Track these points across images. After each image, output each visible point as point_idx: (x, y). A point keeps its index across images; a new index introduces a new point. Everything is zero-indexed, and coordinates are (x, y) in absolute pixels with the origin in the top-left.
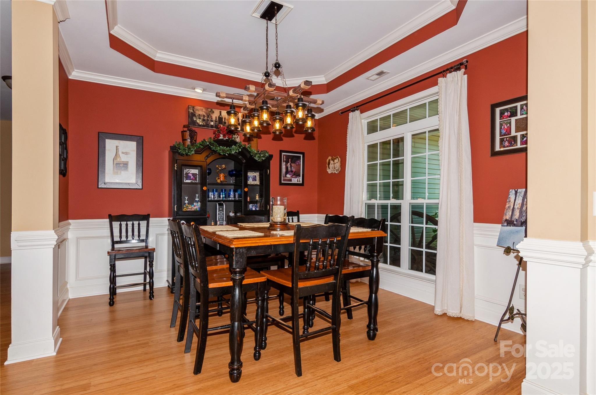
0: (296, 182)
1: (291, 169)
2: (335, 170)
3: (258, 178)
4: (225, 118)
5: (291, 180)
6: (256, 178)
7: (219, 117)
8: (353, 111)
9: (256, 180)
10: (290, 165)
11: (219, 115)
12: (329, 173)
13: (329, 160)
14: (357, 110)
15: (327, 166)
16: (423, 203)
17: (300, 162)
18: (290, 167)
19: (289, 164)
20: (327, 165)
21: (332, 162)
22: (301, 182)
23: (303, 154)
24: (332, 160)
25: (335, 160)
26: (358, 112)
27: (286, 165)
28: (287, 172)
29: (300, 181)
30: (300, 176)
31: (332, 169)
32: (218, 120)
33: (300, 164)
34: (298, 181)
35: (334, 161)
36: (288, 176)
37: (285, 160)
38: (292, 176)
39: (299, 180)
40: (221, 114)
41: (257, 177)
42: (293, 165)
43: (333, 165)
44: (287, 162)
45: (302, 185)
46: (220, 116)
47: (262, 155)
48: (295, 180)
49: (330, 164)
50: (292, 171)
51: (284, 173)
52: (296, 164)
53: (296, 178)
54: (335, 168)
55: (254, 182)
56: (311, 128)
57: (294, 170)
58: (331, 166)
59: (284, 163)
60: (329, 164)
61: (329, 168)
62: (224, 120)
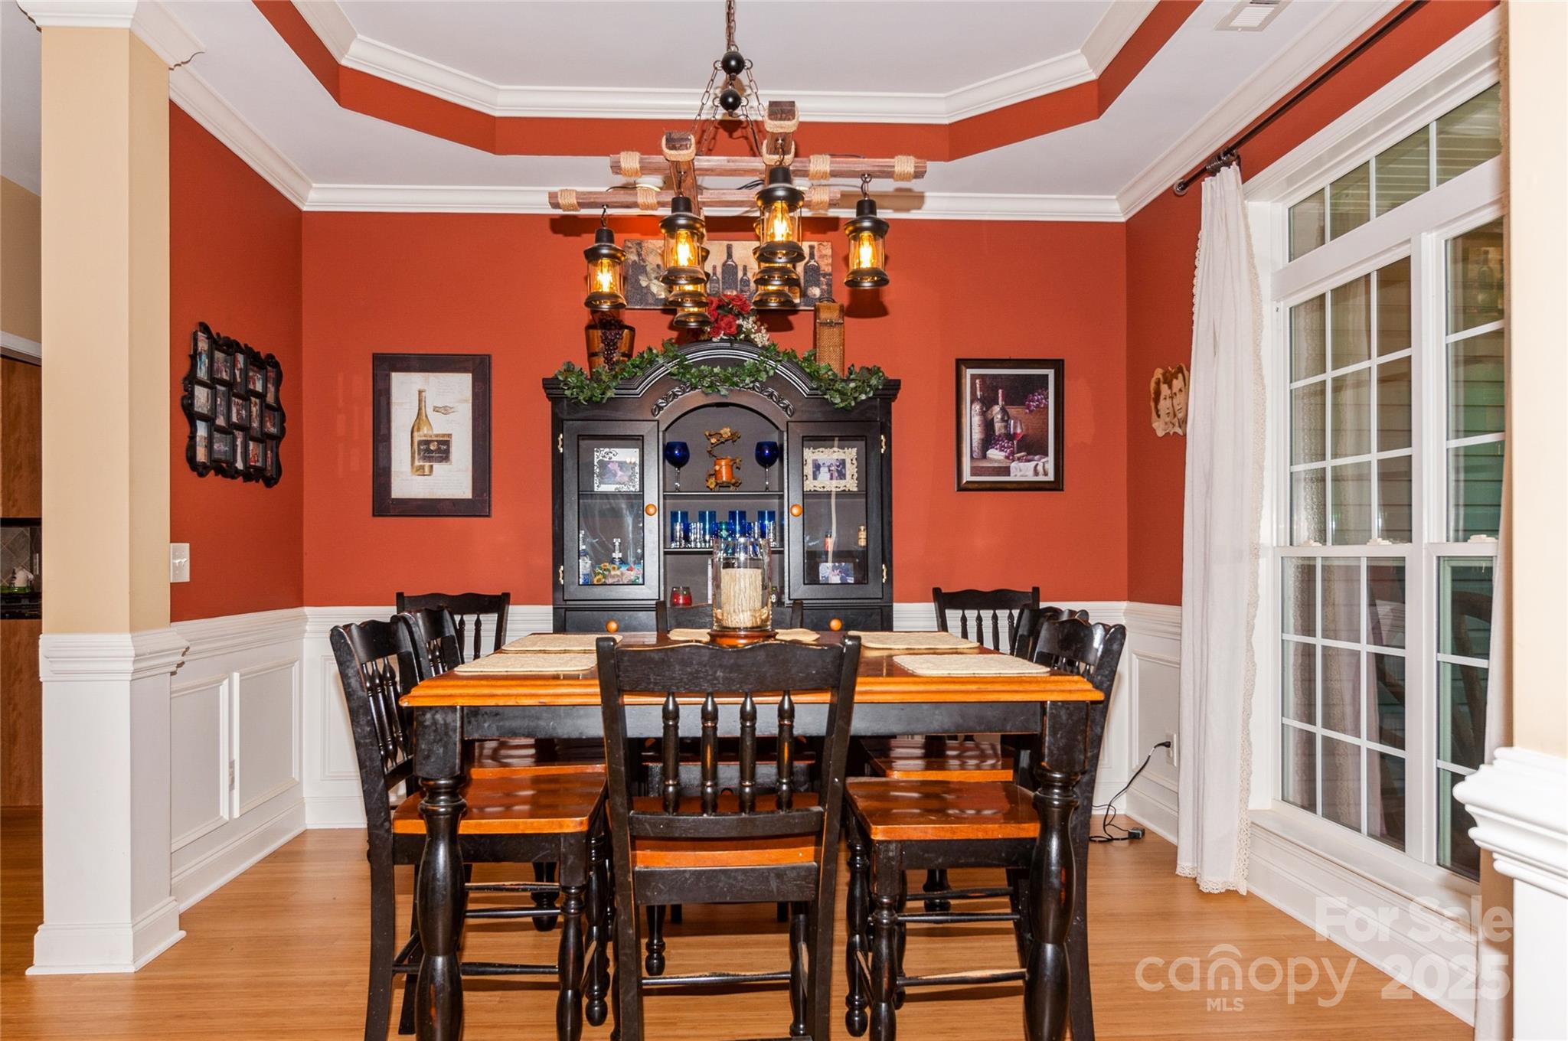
0: (1031, 478)
1: (1007, 427)
2: (1176, 421)
3: (851, 469)
4: (745, 268)
5: (1006, 471)
6: (844, 467)
7: (724, 265)
8: (1214, 172)
9: (842, 475)
10: (1003, 410)
11: (725, 257)
12: (1160, 433)
13: (1158, 383)
15: (1150, 407)
17: (1046, 398)
18: (1003, 420)
19: (997, 409)
20: (1152, 404)
21: (1164, 388)
22: (1051, 477)
23: (1058, 365)
24: (1164, 383)
25: (1175, 382)
26: (1230, 174)
27: (983, 413)
28: (989, 439)
29: (1046, 474)
30: (1046, 454)
31: (1168, 419)
32: (720, 277)
33: (1046, 407)
34: (1036, 473)
35: (1170, 387)
36: (996, 455)
37: (978, 393)
38: (1012, 453)
39: (1040, 468)
40: (730, 256)
41: (848, 465)
42: (1013, 411)
43: (1169, 401)
44: (988, 402)
45: (1056, 485)
46: (730, 263)
47: (852, 385)
48: (1023, 471)
49: (1162, 397)
50: (1010, 437)
51: (975, 444)
52: (1028, 407)
53: (1029, 461)
54: (1175, 416)
55: (835, 483)
56: (873, 272)
57: (1019, 431)
58: (1164, 405)
59: (977, 407)
60: (1158, 393)
61: (1159, 416)
62: (740, 274)
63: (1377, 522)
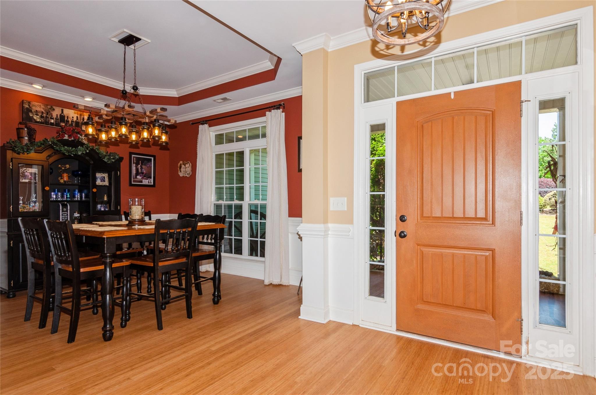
0: (147, 184)
1: (142, 170)
2: (186, 173)
3: (107, 179)
4: (68, 117)
5: (141, 182)
6: (105, 178)
7: (60, 115)
8: (203, 124)
9: (105, 181)
10: (141, 166)
11: (61, 112)
12: (181, 176)
13: (181, 164)
14: (206, 124)
15: (178, 170)
16: (258, 204)
17: (151, 164)
18: (141, 169)
19: (139, 166)
20: (179, 169)
21: (183, 166)
22: (152, 184)
23: (154, 157)
24: (183, 164)
25: (186, 165)
26: (206, 126)
27: (136, 167)
28: (137, 173)
29: (151, 183)
30: (151, 178)
31: (184, 173)
32: (59, 118)
33: (151, 166)
34: (149, 183)
35: (185, 166)
36: (138, 177)
37: (135, 161)
38: (143, 177)
39: (150, 181)
40: (62, 112)
41: (106, 178)
42: (143, 167)
43: (184, 169)
44: (137, 164)
45: (154, 186)
46: (62, 114)
47: (112, 157)
48: (145, 182)
49: (182, 168)
50: (143, 173)
51: (134, 174)
52: (147, 166)
53: (147, 179)
54: (186, 172)
55: (102, 183)
57: (145, 172)
58: (182, 169)
59: (134, 165)
60: (180, 167)
61: (181, 172)
62: (66, 119)
63: (235, 197)
